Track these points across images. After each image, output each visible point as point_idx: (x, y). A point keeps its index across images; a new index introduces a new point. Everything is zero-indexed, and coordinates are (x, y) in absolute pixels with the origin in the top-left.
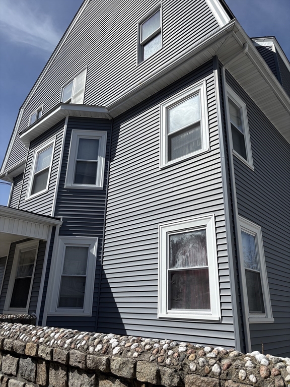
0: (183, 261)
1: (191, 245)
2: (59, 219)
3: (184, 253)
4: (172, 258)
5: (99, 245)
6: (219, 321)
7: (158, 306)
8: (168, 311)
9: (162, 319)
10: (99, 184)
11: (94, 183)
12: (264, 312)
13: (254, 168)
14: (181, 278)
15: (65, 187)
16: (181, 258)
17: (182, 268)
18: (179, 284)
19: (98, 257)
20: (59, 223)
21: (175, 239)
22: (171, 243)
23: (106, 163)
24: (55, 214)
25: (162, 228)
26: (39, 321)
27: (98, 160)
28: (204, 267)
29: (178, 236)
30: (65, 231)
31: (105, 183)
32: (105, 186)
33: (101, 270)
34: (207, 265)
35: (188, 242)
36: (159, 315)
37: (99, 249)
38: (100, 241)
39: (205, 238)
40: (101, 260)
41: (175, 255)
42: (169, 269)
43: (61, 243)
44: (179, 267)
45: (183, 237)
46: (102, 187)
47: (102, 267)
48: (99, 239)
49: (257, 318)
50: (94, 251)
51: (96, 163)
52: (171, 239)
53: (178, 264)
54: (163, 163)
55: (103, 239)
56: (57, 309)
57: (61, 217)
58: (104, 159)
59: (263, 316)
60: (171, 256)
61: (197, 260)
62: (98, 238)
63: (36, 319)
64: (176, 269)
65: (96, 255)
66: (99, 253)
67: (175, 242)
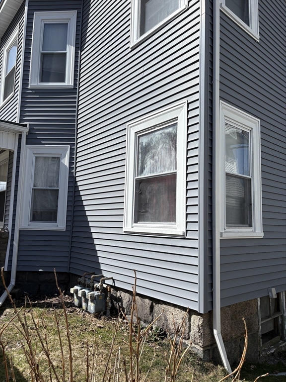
0: (151, 167)
1: (160, 146)
2: (25, 126)
3: (152, 158)
4: (140, 164)
5: (71, 154)
6: (183, 235)
7: (124, 219)
8: (134, 225)
9: (127, 233)
10: (69, 82)
11: (63, 81)
12: (251, 226)
13: (258, 37)
14: (149, 187)
15: (29, 87)
16: (149, 163)
17: (150, 175)
18: (147, 194)
19: (71, 168)
20: (25, 131)
21: (144, 140)
22: (140, 146)
23: (76, 53)
24: (21, 120)
25: (130, 127)
26: (12, 235)
27: (68, 51)
28: (172, 171)
29: (147, 136)
30: (32, 139)
31: (75, 80)
32: (75, 84)
33: (74, 182)
34: (176, 169)
35: (157, 143)
36: (125, 229)
37: (71, 159)
38: (72, 149)
39: (175, 135)
40: (74, 171)
41: (143, 161)
42: (137, 178)
43: (28, 153)
44: (146, 174)
45: (152, 136)
46: (73, 84)
47: (76, 179)
48: (71, 148)
49: (238, 232)
50: (66, 161)
51: (65, 54)
52: (140, 142)
53: (145, 171)
54: (135, 39)
55: (75, 147)
56: (29, 223)
57: (27, 123)
58: (74, 48)
59: (250, 230)
60: (140, 162)
61: (166, 164)
62: (69, 146)
63: (8, 232)
64: (144, 176)
65: (68, 166)
66: (71, 163)
67: (144, 144)
